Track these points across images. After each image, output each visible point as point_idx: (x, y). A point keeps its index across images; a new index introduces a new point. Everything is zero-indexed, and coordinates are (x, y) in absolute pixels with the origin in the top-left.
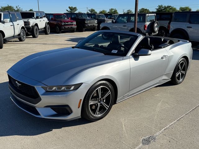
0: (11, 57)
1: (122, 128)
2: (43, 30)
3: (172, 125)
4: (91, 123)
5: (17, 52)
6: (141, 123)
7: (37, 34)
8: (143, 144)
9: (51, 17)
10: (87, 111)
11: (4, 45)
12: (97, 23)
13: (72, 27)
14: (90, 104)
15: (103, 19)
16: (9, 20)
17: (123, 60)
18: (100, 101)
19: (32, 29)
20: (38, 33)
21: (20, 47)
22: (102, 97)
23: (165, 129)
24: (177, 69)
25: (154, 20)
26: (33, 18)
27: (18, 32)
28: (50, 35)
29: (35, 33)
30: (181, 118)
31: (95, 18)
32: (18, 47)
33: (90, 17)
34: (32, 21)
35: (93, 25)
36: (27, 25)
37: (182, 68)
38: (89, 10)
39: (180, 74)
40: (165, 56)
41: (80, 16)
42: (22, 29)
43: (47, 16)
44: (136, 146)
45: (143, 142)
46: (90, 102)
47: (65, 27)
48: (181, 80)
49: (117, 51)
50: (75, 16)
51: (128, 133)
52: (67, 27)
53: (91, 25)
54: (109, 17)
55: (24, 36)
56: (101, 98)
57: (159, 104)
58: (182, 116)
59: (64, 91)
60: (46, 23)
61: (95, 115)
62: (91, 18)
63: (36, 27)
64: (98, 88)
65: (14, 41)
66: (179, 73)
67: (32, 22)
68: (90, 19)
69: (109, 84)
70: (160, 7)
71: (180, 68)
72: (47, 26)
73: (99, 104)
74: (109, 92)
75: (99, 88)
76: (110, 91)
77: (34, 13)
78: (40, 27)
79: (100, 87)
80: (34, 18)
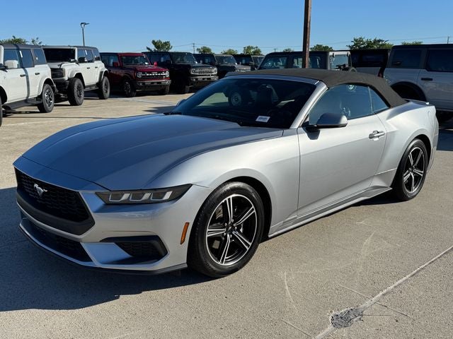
0: (20, 145)
1: (285, 293)
2: (94, 88)
3: (400, 284)
4: (210, 282)
5: (33, 134)
6: (327, 280)
7: (79, 96)
8: (335, 325)
9: (112, 61)
10: (201, 252)
11: (4, 119)
12: (217, 75)
13: (160, 83)
14: (207, 236)
15: (229, 65)
16: (16, 63)
17: (283, 136)
18: (231, 231)
19: (69, 86)
20: (82, 96)
21: (42, 124)
22: (236, 219)
23: (384, 295)
24: (404, 165)
25: (347, 66)
26: (72, 60)
27: (37, 92)
28: (109, 100)
29: (76, 94)
30: (419, 271)
31: (212, 64)
32: (36, 124)
33: (201, 62)
34: (70, 67)
35: (208, 79)
36: (57, 77)
37: (417, 162)
38: (198, 49)
39: (411, 176)
40: (378, 133)
41: (179, 59)
42: (47, 85)
43: (104, 57)
44: (320, 330)
45: (334, 321)
46: (208, 230)
47: (144, 84)
48: (415, 190)
49: (268, 118)
50: (168, 57)
51: (297, 303)
52: (148, 82)
53: (204, 79)
54: (244, 62)
55: (51, 100)
56: (234, 222)
57: (368, 241)
58: (423, 266)
59: (147, 203)
60: (101, 72)
61: (219, 263)
62: (204, 63)
63: (78, 82)
64: (227, 199)
65: (26, 113)
66: (409, 175)
67: (69, 69)
68: (201, 64)
69: (251, 191)
70: (357, 42)
71: (412, 164)
72: (104, 80)
73: (228, 235)
74: (253, 209)
75: (229, 199)
76: (253, 207)
77: (74, 51)
78: (87, 82)
79: (231, 197)
80: (75, 61)
